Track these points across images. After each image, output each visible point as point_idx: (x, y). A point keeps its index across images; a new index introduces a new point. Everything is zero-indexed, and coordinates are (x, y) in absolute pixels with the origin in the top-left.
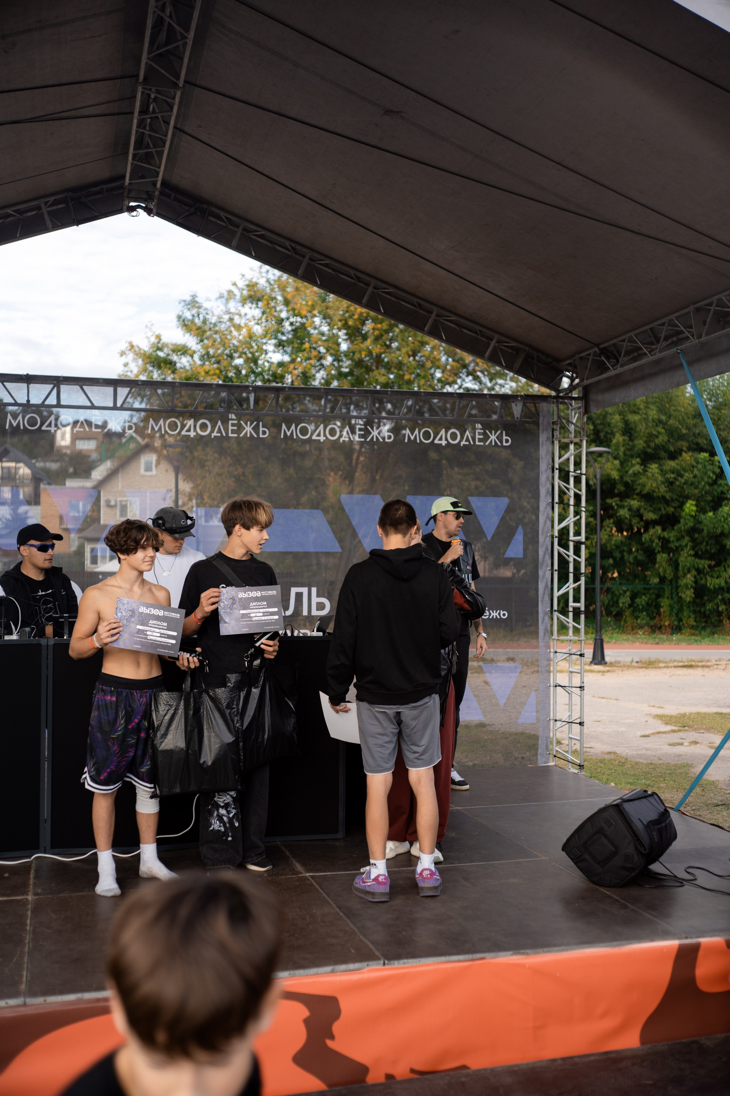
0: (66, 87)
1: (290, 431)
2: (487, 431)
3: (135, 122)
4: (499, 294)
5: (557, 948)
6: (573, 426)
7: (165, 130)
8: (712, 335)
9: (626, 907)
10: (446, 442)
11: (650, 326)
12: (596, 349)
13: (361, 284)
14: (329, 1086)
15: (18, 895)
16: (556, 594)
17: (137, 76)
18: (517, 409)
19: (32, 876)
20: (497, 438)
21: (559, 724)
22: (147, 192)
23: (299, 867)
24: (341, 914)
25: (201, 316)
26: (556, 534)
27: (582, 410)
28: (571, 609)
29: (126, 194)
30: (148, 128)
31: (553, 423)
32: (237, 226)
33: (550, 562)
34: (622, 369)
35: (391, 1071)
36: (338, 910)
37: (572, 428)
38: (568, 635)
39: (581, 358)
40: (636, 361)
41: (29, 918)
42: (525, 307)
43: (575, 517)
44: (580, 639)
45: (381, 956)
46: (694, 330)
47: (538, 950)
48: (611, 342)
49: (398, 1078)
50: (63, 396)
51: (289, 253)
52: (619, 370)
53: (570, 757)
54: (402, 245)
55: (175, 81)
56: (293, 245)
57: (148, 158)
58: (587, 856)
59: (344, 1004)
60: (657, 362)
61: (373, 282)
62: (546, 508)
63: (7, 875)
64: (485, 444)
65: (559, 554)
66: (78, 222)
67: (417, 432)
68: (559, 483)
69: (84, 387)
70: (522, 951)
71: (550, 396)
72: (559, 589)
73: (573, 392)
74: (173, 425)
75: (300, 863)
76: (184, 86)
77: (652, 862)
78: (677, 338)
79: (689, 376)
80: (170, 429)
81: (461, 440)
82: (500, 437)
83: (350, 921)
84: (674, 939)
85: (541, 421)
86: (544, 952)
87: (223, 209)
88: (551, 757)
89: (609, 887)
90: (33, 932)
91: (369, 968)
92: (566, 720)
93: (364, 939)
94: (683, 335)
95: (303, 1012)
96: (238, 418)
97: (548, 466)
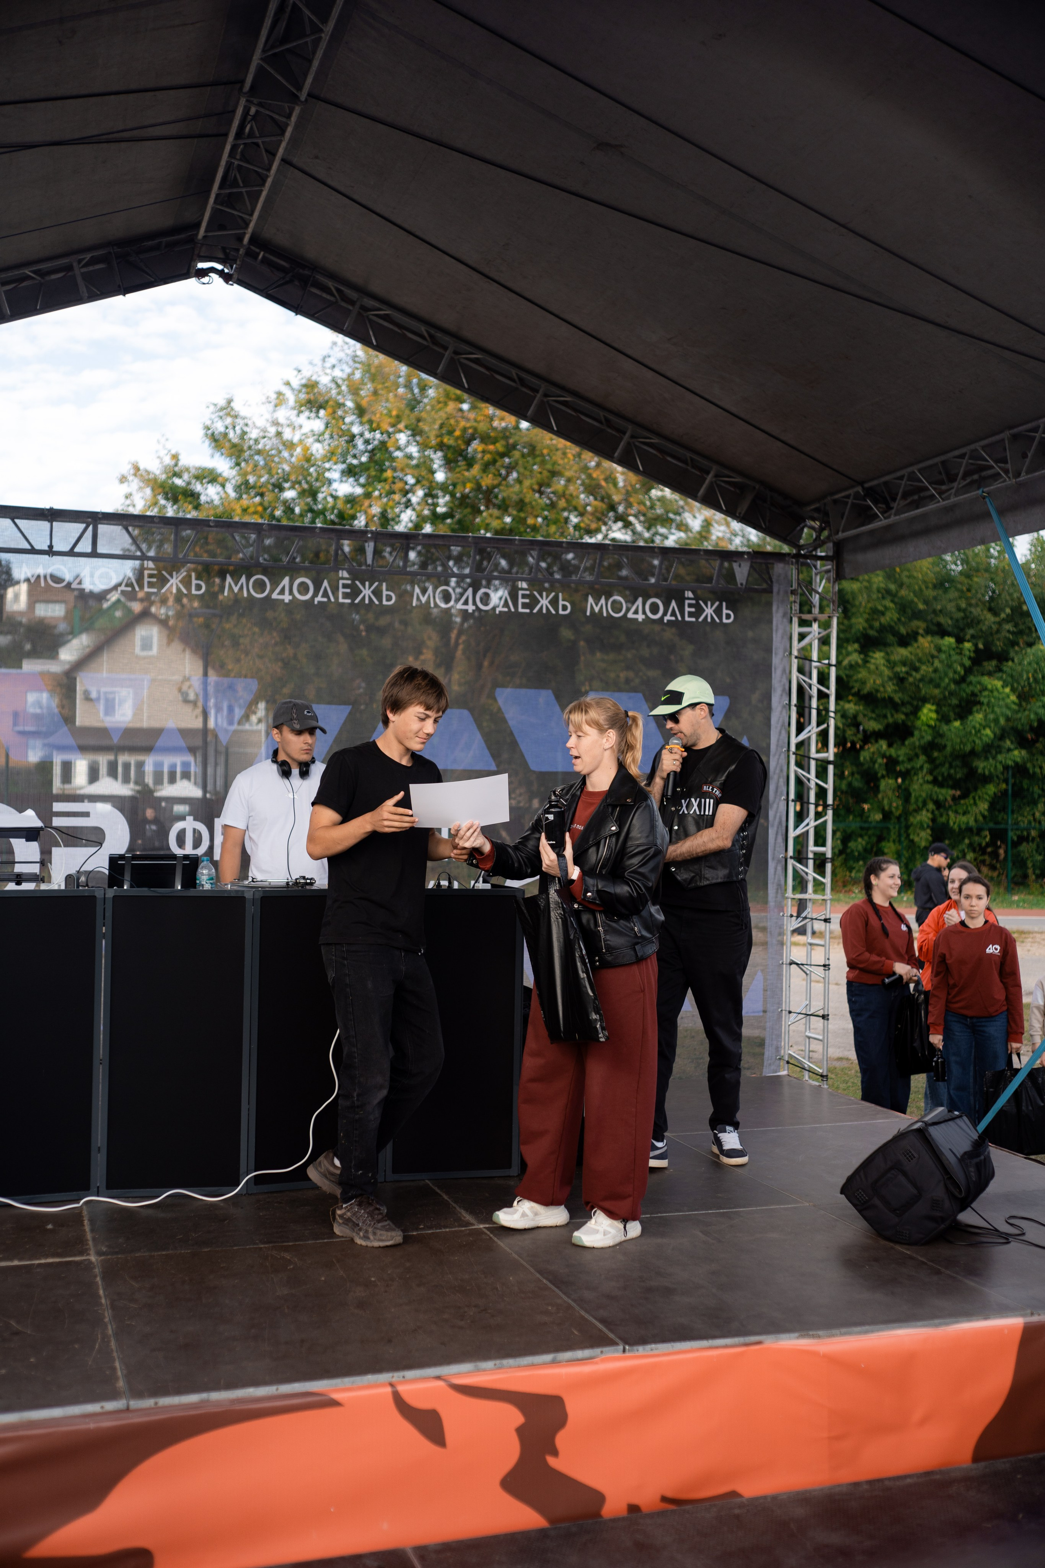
0: (135, 95)
1: (426, 596)
2: (701, 602)
3: (228, 148)
4: (727, 406)
5: (858, 1329)
6: (818, 596)
7: (266, 161)
8: (1037, 474)
9: (938, 1272)
10: (644, 617)
11: (943, 458)
12: (859, 489)
13: (524, 389)
14: (551, 1521)
15: (75, 1255)
16: (792, 834)
17: (242, 82)
18: (742, 572)
19: (87, 1228)
20: (715, 611)
21: (793, 1016)
22: (225, 249)
23: (467, 1217)
24: (545, 1281)
25: (237, 428)
26: (793, 748)
27: (832, 575)
28: (811, 855)
29: (196, 252)
30: (240, 157)
31: (793, 592)
32: (352, 303)
33: (784, 789)
34: (897, 517)
35: (636, 1501)
36: (538, 1275)
37: (816, 599)
38: (807, 893)
39: (835, 502)
40: (917, 508)
41: (101, 1287)
42: (762, 427)
43: (818, 725)
44: (825, 897)
45: (617, 1340)
46: (1009, 466)
47: (834, 1331)
48: (883, 479)
49: (645, 1509)
50: (101, 541)
51: (425, 343)
52: (893, 519)
53: (807, 1063)
54: (594, 334)
55: (294, 91)
56: (432, 332)
57: (234, 200)
58: (876, 1201)
59: (571, 1407)
60: (947, 509)
61: (543, 387)
62: (781, 712)
63: (50, 1226)
64: (697, 618)
65: (797, 778)
66: (126, 290)
67: (603, 601)
68: (798, 678)
69: (130, 528)
70: (811, 1333)
71: (789, 554)
72: (796, 827)
73: (819, 550)
74: (259, 586)
75: (466, 1210)
76: (306, 100)
77: (963, 1209)
78: (980, 476)
79: (1000, 530)
80: (256, 592)
81: (665, 614)
82: (718, 611)
83: (561, 1290)
84: (1016, 1316)
85: (775, 589)
86: (842, 1334)
87: (333, 276)
88: (782, 1063)
89: (908, 1244)
90: (113, 1307)
91: (603, 1356)
92: (804, 1012)
93: (587, 1316)
94: (990, 472)
95: (517, 1418)
96: (353, 577)
97: (785, 651)
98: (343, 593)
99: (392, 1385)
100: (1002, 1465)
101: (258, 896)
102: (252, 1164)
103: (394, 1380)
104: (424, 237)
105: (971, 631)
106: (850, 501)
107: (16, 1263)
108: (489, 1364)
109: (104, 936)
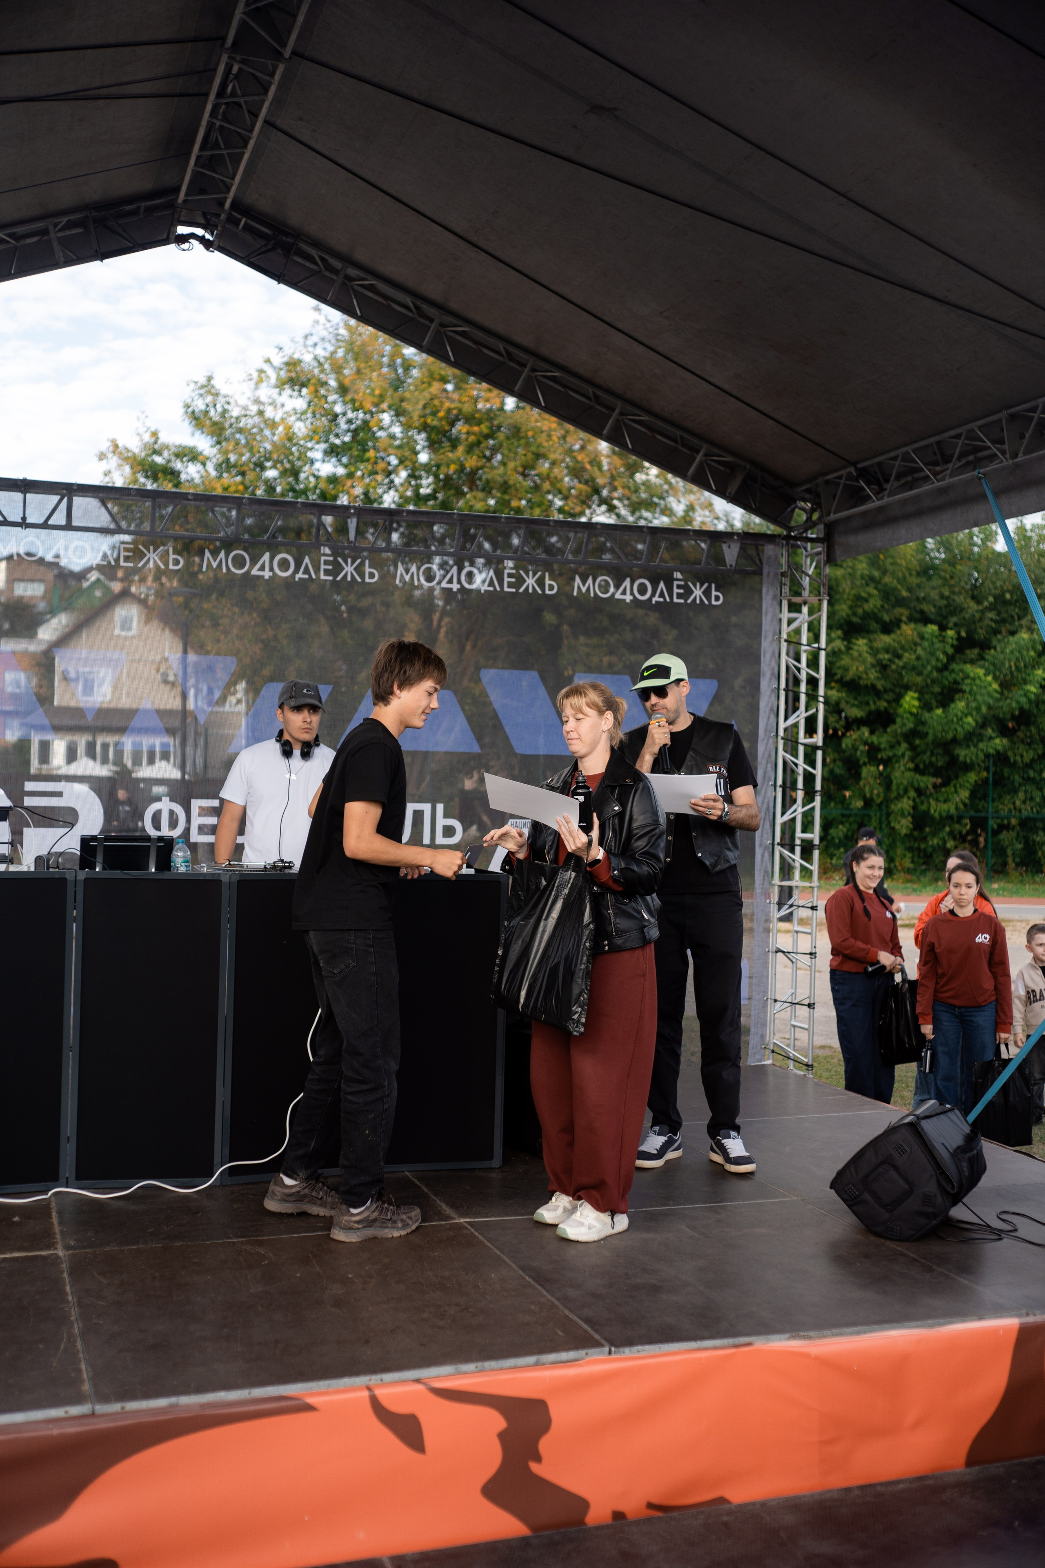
0: (113, 50)
1: (410, 574)
2: (690, 583)
3: (209, 107)
4: (718, 383)
5: (851, 1329)
6: (808, 579)
7: (249, 122)
8: (1035, 454)
9: (931, 1270)
10: (631, 598)
11: (938, 438)
12: (852, 470)
13: (511, 364)
14: (533, 1529)
15: (41, 1249)
16: (780, 820)
17: (223, 37)
18: (731, 553)
19: (55, 1220)
20: (703, 593)
21: (778, 1004)
22: (205, 214)
23: (448, 1211)
24: (527, 1278)
25: (218, 406)
26: (781, 733)
27: (823, 557)
29: (176, 217)
30: (222, 117)
31: (783, 574)
32: (336, 272)
33: (772, 774)
34: (891, 499)
35: (621, 1507)
36: (521, 1272)
37: (806, 581)
38: (794, 879)
39: (827, 482)
40: (911, 489)
41: (68, 1283)
42: (755, 405)
43: (807, 711)
44: (812, 885)
45: (603, 1342)
46: (1006, 447)
47: (825, 1332)
48: (877, 460)
49: (631, 1516)
50: (75, 514)
51: (410, 314)
52: (886, 500)
53: (792, 1052)
54: (584, 306)
55: (278, 48)
56: (418, 303)
57: (215, 163)
58: (867, 1196)
59: (555, 1411)
60: (942, 491)
61: (531, 362)
62: (769, 696)
63: (16, 1219)
64: (686, 600)
65: (785, 763)
66: (104, 255)
67: (590, 581)
68: (787, 661)
69: (106, 501)
70: (802, 1334)
71: (779, 536)
72: (783, 814)
73: (809, 532)
74: (239, 562)
75: (447, 1203)
76: (290, 58)
77: (955, 1204)
78: (976, 457)
79: (996, 511)
80: (234, 566)
81: (653, 595)
82: (707, 593)
83: (544, 1288)
84: (1011, 1316)
85: (765, 571)
86: (834, 1335)
87: (316, 244)
88: (768, 1052)
89: (900, 1240)
90: (80, 1305)
91: (589, 1358)
92: (789, 1000)
93: (571, 1316)
94: (986, 453)
95: (499, 1423)
96: (335, 554)
97: (774, 634)
98: (325, 570)
99: (369, 1388)
100: (996, 1469)
101: (235, 879)
102: (225, 1154)
103: (372, 1383)
104: (410, 203)
105: (954, 620)
106: (842, 482)
108: (470, 1367)
109: (75, 919)
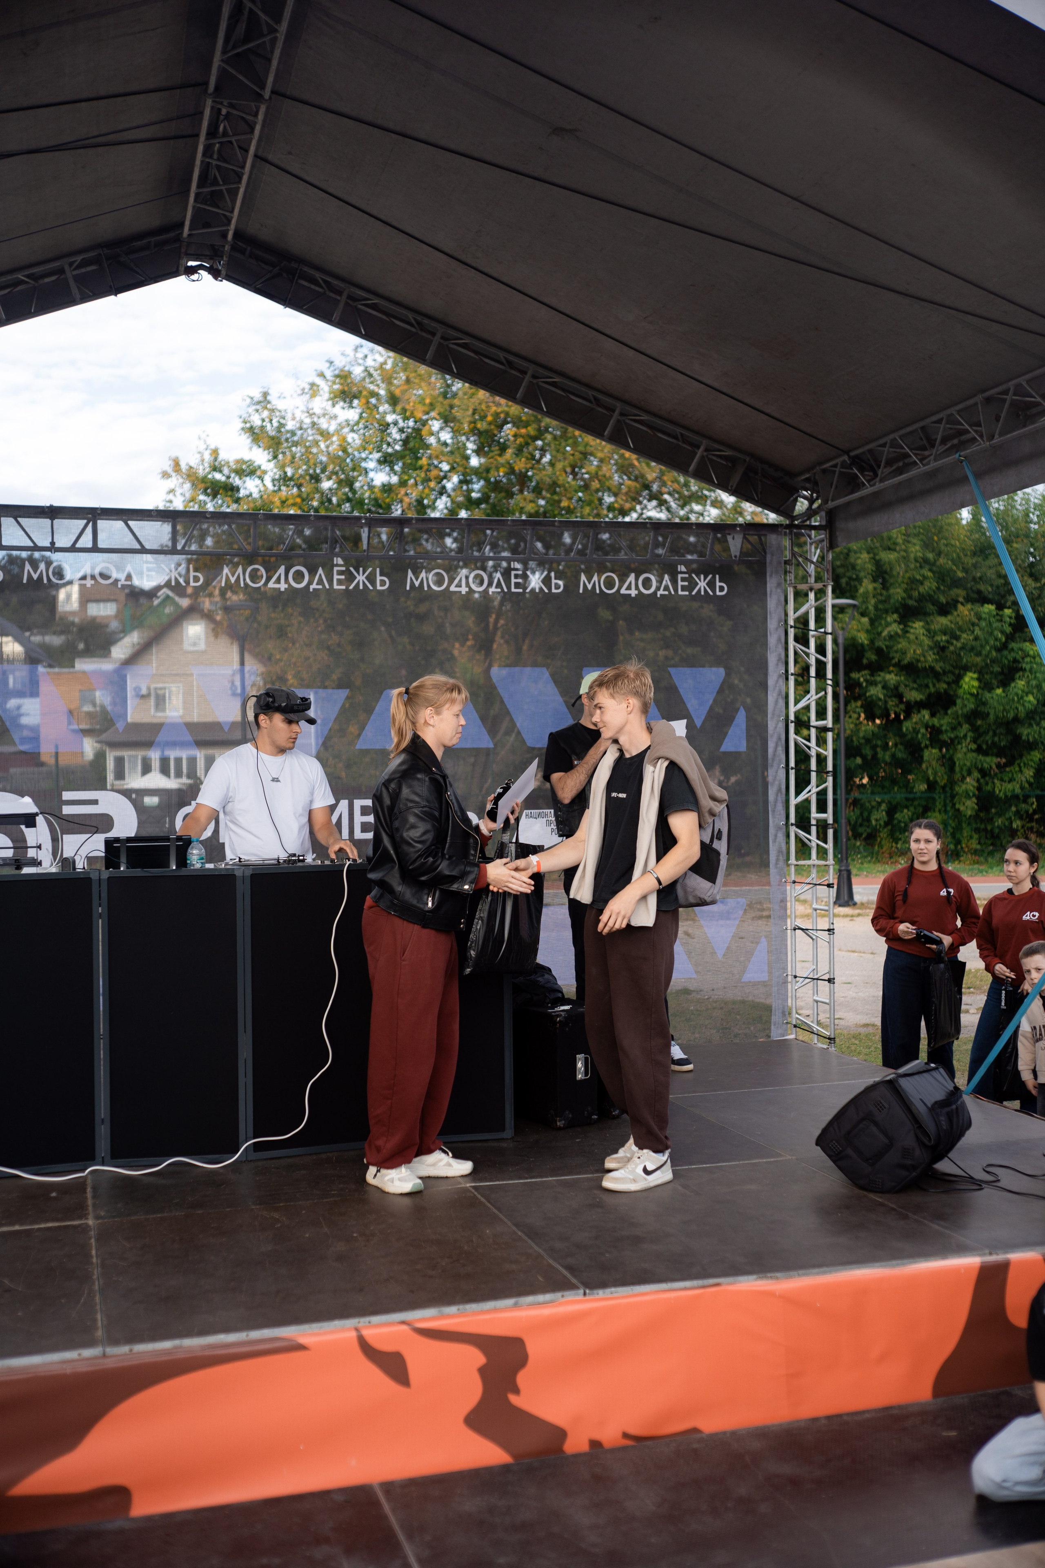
0: (106, 101)
1: (419, 580)
2: (694, 575)
3: (201, 148)
4: (709, 382)
5: (816, 1270)
6: (813, 566)
7: (241, 159)
8: (1009, 436)
9: (906, 1217)
10: (637, 592)
11: (922, 424)
12: (845, 458)
13: (513, 372)
14: (515, 1456)
15: (74, 1220)
16: (794, 801)
17: (206, 84)
18: (735, 544)
19: (89, 1195)
20: (708, 584)
21: (799, 980)
22: (212, 246)
24: (520, 1233)
25: (274, 421)
26: (792, 717)
27: (825, 544)
29: (183, 250)
30: (215, 157)
31: (786, 562)
32: (340, 293)
33: (783, 757)
34: (882, 484)
35: (597, 1436)
36: (514, 1228)
37: (811, 569)
38: (810, 859)
39: (824, 471)
40: (901, 474)
41: (94, 1248)
42: (745, 401)
43: (817, 694)
44: (828, 863)
45: (579, 1285)
46: (983, 429)
47: (792, 1273)
48: (867, 448)
49: (607, 1444)
50: (100, 537)
51: (413, 330)
52: (878, 486)
53: (816, 1027)
54: (573, 315)
55: (258, 90)
56: (419, 318)
57: (215, 198)
58: (850, 1152)
59: (532, 1348)
60: (932, 474)
61: (532, 369)
62: (777, 681)
63: (54, 1194)
64: (691, 592)
65: (796, 744)
66: (117, 290)
67: (595, 578)
68: (794, 647)
69: (130, 523)
70: (769, 1275)
71: (781, 525)
72: (798, 793)
73: (813, 519)
74: (256, 576)
76: (270, 98)
77: (938, 1157)
78: (959, 441)
79: (976, 492)
80: (252, 582)
81: (658, 589)
82: (711, 584)
83: (534, 1241)
84: (974, 1255)
85: (769, 559)
86: (800, 1276)
87: (319, 268)
88: (790, 1027)
89: (882, 1193)
90: (103, 1265)
91: (563, 1300)
92: (810, 976)
93: (554, 1264)
94: (968, 436)
95: (478, 1358)
96: (347, 563)
97: (779, 622)
98: (338, 580)
99: (357, 1329)
100: (959, 1400)
101: (248, 873)
102: (251, 1132)
103: (360, 1324)
104: (400, 227)
105: (1011, 598)
106: (837, 470)
107: (17, 1228)
108: (452, 1310)
109: (100, 916)
